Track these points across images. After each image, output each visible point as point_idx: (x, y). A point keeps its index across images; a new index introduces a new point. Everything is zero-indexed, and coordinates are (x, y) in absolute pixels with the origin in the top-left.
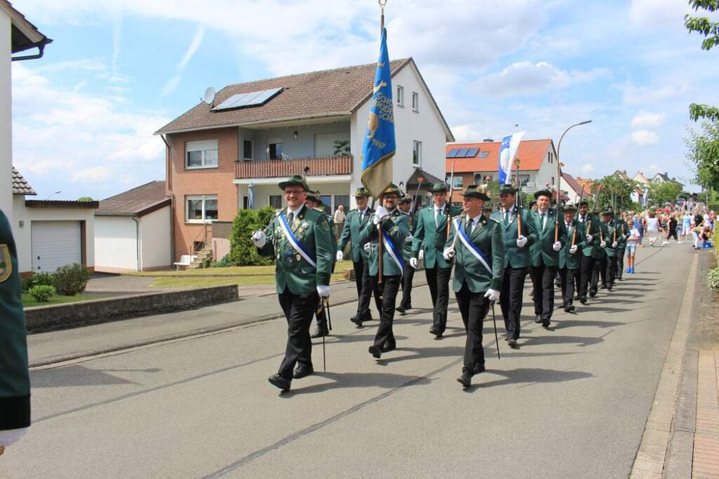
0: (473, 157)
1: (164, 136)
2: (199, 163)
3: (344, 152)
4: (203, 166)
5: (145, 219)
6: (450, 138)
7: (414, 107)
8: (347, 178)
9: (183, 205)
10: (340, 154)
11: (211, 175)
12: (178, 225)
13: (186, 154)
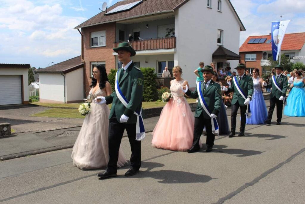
0: (263, 43)
1: (80, 29)
2: (97, 44)
3: (172, 35)
4: (99, 46)
5: (68, 75)
6: (242, 29)
7: (218, 9)
8: (172, 50)
9: (89, 67)
10: (169, 36)
11: (103, 50)
12: (87, 78)
13: (91, 39)
